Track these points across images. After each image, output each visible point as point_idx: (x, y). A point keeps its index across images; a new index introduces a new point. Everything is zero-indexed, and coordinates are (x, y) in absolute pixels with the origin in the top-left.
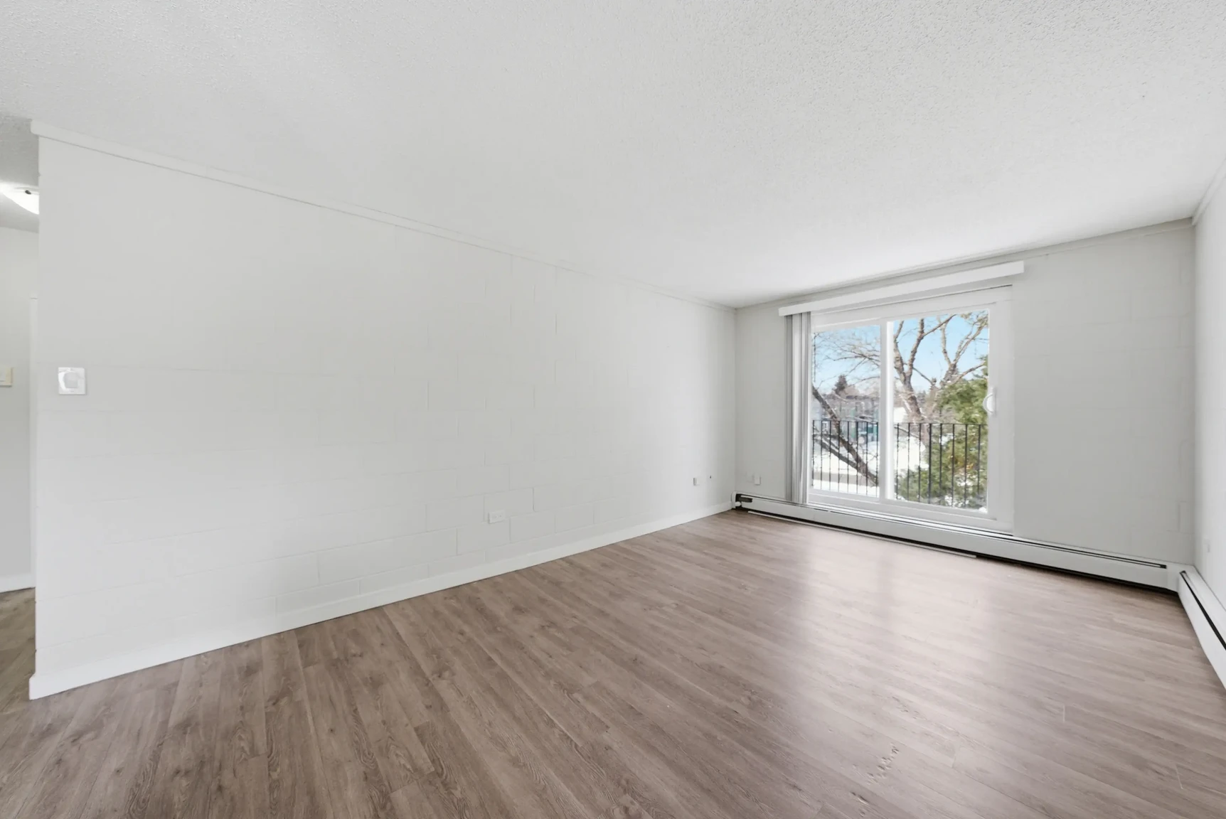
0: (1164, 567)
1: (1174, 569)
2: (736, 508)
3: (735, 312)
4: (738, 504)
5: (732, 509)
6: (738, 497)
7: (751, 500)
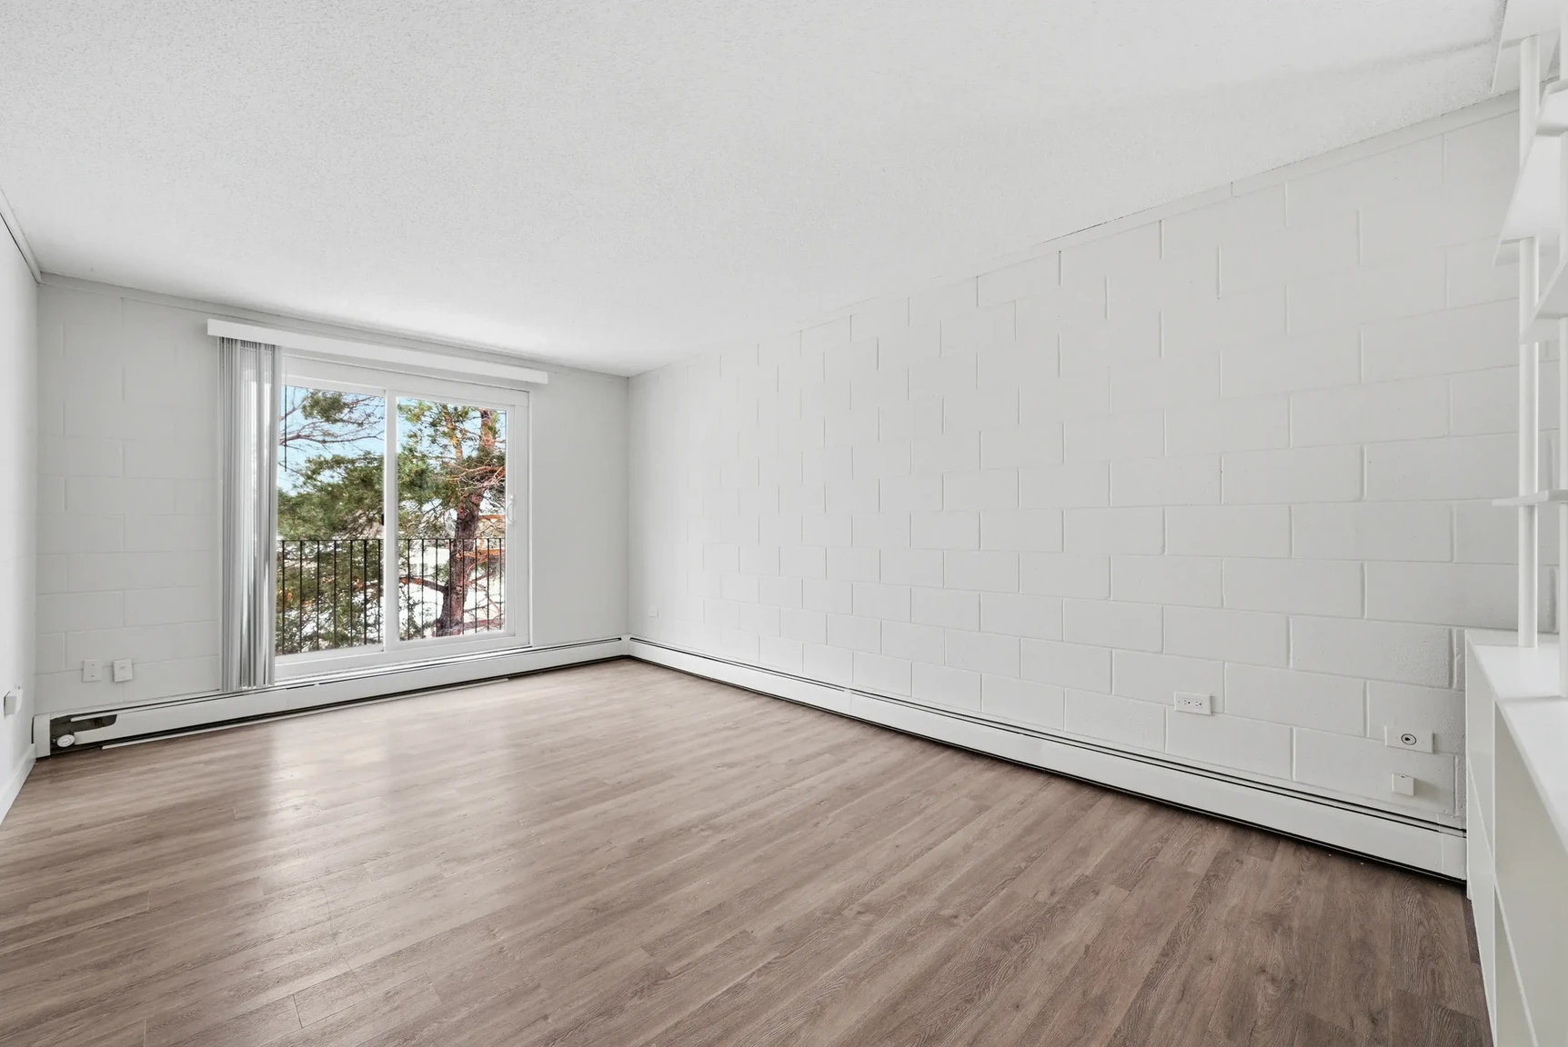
0: (620, 639)
1: (626, 638)
2: (57, 752)
3: (39, 278)
4: (65, 741)
5: (39, 760)
6: (61, 725)
7: (111, 720)
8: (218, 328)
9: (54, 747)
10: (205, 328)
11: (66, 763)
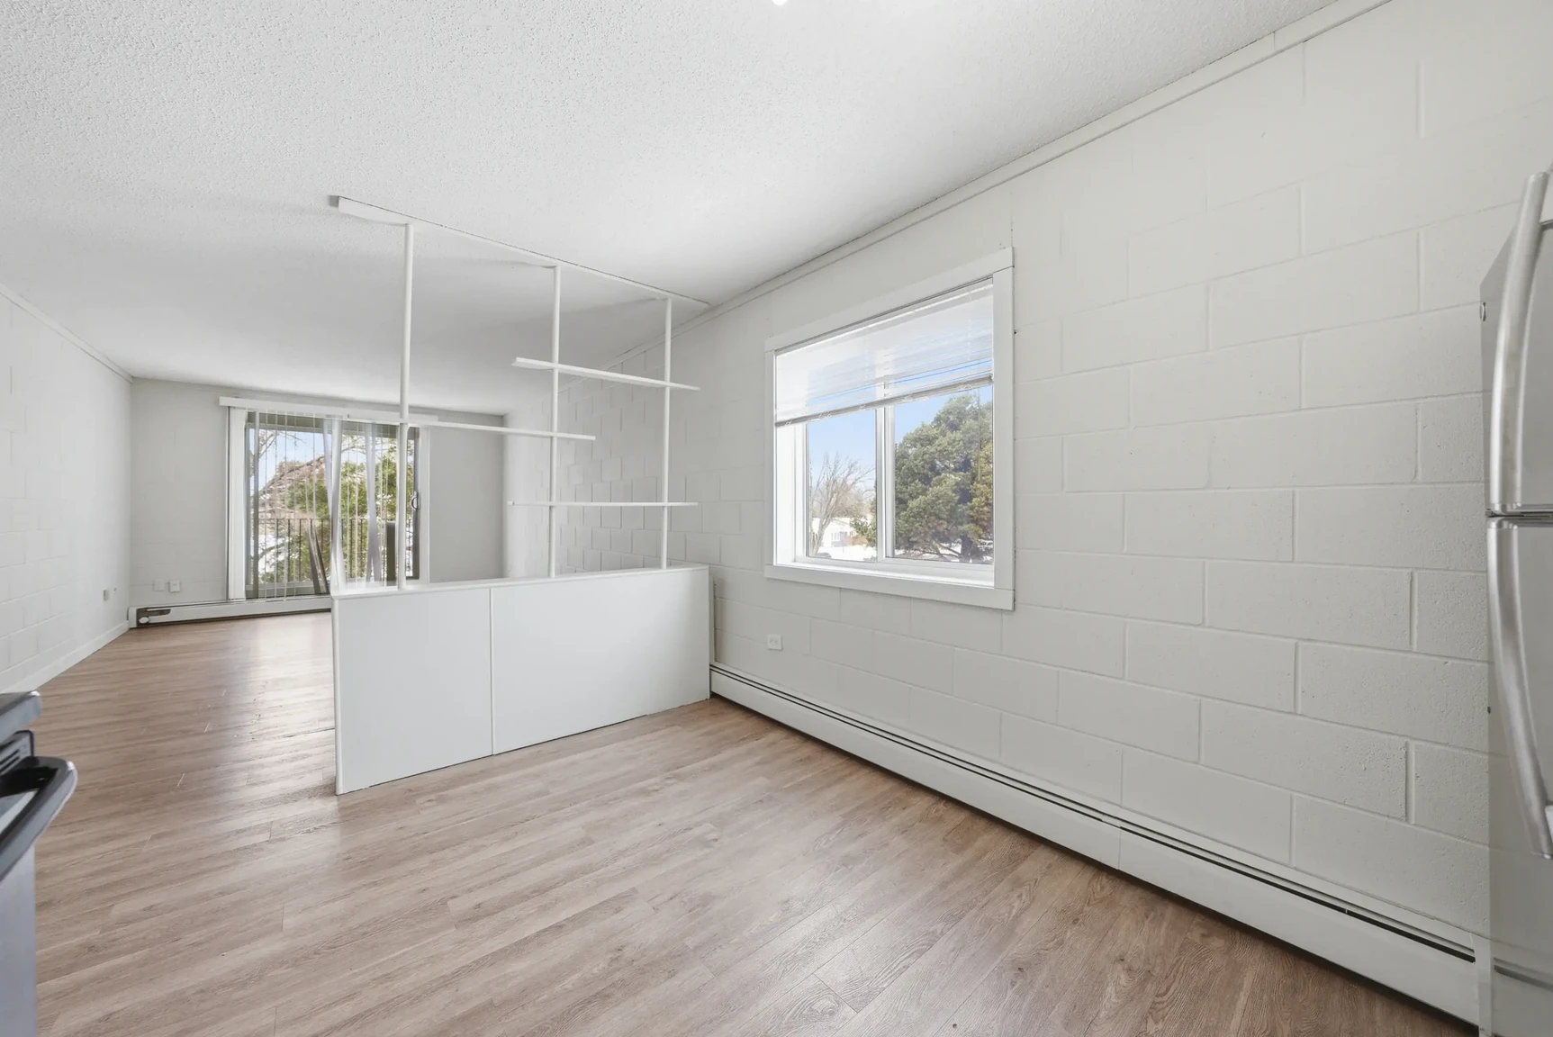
2: (140, 626)
3: (131, 381)
4: (144, 620)
5: (131, 629)
6: (141, 612)
7: (168, 612)
8: (225, 401)
9: (138, 623)
10: (218, 401)
11: (143, 631)
